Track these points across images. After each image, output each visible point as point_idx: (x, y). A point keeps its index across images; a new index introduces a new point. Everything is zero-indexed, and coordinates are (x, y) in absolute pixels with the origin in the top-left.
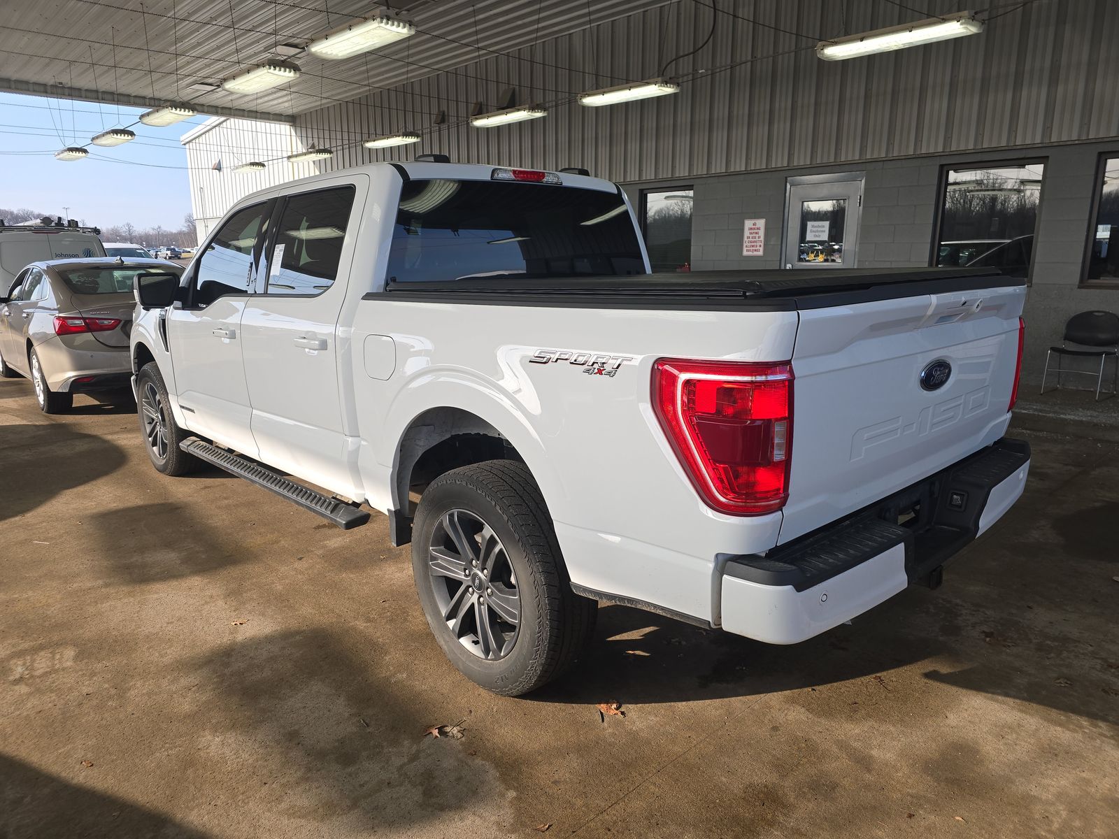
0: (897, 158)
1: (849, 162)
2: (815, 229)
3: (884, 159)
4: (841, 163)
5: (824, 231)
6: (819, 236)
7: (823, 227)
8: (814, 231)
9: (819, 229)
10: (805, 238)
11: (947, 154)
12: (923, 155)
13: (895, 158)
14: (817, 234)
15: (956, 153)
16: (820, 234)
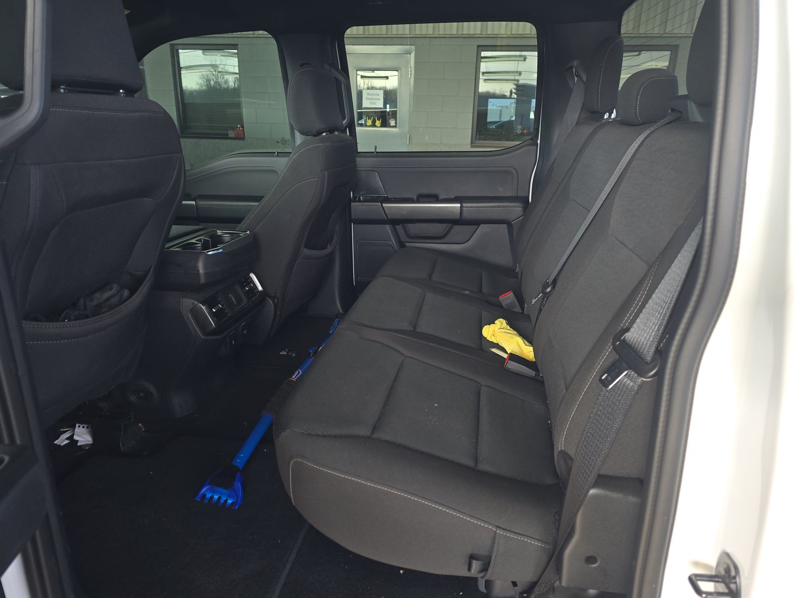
0: (443, 36)
1: (400, 36)
2: (369, 97)
3: (431, 36)
4: (392, 36)
5: (379, 99)
6: (375, 104)
7: (378, 95)
8: (369, 99)
9: (374, 97)
10: (362, 105)
11: (485, 36)
12: (465, 36)
13: (441, 36)
14: (372, 101)
15: (491, 36)
16: (375, 101)
